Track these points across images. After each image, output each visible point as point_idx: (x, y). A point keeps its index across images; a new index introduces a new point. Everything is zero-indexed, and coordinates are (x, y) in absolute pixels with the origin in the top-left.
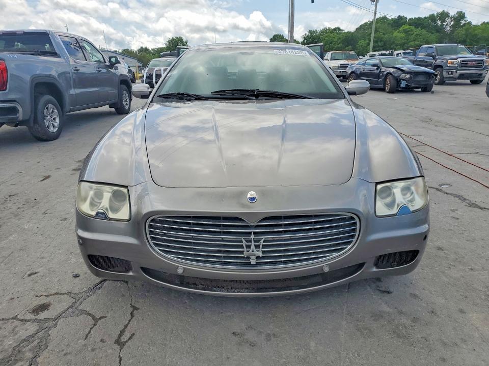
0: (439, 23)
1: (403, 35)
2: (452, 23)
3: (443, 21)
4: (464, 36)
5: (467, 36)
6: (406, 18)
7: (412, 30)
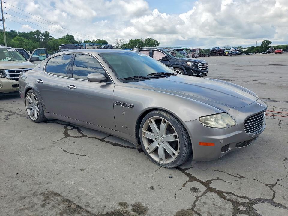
0: (37, 36)
1: (18, 42)
2: (44, 38)
3: (38, 36)
4: (53, 45)
5: (54, 45)
6: (16, 32)
7: (23, 40)
